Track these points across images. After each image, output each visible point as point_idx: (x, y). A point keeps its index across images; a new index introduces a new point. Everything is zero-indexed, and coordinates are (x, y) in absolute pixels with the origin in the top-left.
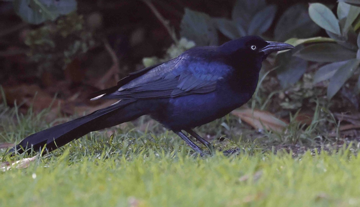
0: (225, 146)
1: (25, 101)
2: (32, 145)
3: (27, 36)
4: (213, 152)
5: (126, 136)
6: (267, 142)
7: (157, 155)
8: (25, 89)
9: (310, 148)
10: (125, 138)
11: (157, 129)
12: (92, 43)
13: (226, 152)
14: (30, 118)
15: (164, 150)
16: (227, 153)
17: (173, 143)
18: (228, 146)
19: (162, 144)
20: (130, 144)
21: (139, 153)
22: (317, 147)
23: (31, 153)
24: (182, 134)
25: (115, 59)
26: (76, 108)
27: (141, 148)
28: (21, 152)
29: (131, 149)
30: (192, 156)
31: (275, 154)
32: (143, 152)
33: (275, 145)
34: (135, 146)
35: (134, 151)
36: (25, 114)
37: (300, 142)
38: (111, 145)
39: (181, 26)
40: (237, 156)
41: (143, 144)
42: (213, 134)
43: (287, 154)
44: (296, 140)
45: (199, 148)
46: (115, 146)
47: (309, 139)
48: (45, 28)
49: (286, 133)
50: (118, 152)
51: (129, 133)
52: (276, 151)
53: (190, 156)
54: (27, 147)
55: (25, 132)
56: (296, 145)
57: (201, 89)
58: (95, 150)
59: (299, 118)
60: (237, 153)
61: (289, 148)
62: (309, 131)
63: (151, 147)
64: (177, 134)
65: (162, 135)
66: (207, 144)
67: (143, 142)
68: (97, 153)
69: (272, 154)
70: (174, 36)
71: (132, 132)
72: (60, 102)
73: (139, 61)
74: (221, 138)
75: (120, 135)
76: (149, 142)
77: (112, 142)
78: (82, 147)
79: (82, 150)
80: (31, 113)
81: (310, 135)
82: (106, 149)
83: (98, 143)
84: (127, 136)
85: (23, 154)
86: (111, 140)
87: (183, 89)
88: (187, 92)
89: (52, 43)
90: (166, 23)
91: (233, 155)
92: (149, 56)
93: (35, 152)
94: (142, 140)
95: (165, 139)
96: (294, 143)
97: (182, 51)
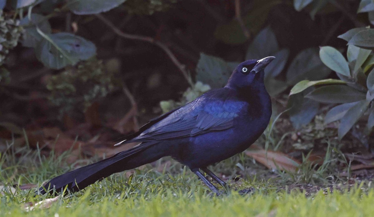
0: (240, 186)
1: (47, 143)
2: (54, 186)
3: (48, 81)
4: (229, 191)
5: (144, 176)
6: (280, 181)
7: (175, 194)
8: (47, 132)
9: (322, 187)
10: (143, 178)
11: (174, 170)
12: (111, 87)
13: (241, 191)
14: (52, 159)
15: (181, 189)
16: (243, 192)
17: (190, 183)
18: (243, 186)
19: (180, 184)
20: (148, 185)
21: (157, 193)
22: (329, 186)
23: (54, 194)
24: (199, 174)
25: (133, 103)
26: (96, 150)
27: (160, 188)
28: (43, 192)
29: (149, 189)
30: (208, 195)
31: (289, 193)
32: (160, 192)
33: (288, 185)
34: (153, 186)
35: (152, 191)
36: (48, 156)
37: (313, 182)
38: (130, 185)
39: (197, 70)
40: (251, 195)
41: (161, 184)
42: (228, 174)
43: (300, 194)
44: (308, 179)
45: (215, 187)
46: (134, 186)
47: (321, 178)
48: (66, 73)
49: (298, 172)
50: (137, 193)
51: (147, 174)
52: (289, 190)
53: (206, 195)
54: (49, 188)
55: (48, 174)
56: (309, 185)
57: (219, 126)
58: (115, 190)
59: (311, 159)
60: (252, 192)
61: (302, 188)
62: (321, 171)
63: (169, 187)
64: (195, 173)
65: (179, 175)
66: (223, 184)
67: (161, 182)
68: (116, 193)
69: (286, 193)
70: (190, 80)
71: (150, 172)
72: (80, 144)
73: (157, 104)
74: (236, 178)
75: (138, 176)
76: (167, 182)
77: (131, 182)
78: (102, 187)
79: (102, 190)
80: (53, 156)
81: (322, 175)
82: (125, 190)
83: (117, 184)
84: (146, 176)
85: (46, 194)
86: (130, 180)
87: (201, 128)
88: (205, 130)
89: (72, 87)
90: (182, 67)
91: (248, 194)
92: (166, 99)
93: (57, 193)
94: (160, 180)
95: (182, 179)
96: (306, 182)
97: (198, 94)
